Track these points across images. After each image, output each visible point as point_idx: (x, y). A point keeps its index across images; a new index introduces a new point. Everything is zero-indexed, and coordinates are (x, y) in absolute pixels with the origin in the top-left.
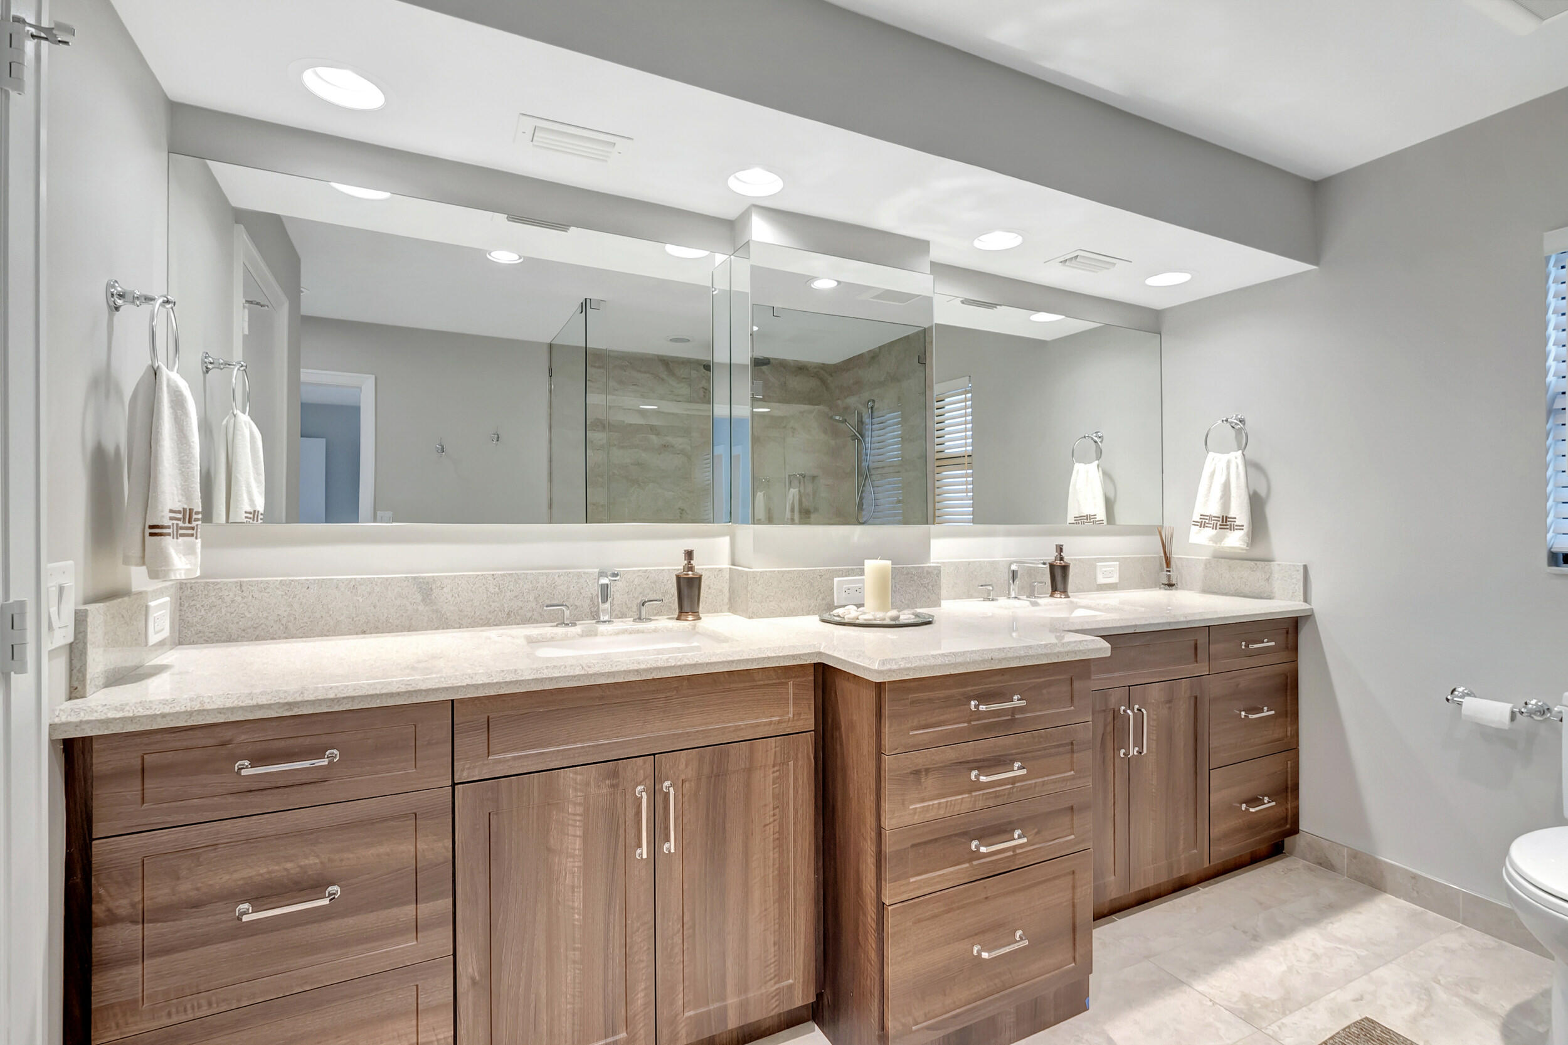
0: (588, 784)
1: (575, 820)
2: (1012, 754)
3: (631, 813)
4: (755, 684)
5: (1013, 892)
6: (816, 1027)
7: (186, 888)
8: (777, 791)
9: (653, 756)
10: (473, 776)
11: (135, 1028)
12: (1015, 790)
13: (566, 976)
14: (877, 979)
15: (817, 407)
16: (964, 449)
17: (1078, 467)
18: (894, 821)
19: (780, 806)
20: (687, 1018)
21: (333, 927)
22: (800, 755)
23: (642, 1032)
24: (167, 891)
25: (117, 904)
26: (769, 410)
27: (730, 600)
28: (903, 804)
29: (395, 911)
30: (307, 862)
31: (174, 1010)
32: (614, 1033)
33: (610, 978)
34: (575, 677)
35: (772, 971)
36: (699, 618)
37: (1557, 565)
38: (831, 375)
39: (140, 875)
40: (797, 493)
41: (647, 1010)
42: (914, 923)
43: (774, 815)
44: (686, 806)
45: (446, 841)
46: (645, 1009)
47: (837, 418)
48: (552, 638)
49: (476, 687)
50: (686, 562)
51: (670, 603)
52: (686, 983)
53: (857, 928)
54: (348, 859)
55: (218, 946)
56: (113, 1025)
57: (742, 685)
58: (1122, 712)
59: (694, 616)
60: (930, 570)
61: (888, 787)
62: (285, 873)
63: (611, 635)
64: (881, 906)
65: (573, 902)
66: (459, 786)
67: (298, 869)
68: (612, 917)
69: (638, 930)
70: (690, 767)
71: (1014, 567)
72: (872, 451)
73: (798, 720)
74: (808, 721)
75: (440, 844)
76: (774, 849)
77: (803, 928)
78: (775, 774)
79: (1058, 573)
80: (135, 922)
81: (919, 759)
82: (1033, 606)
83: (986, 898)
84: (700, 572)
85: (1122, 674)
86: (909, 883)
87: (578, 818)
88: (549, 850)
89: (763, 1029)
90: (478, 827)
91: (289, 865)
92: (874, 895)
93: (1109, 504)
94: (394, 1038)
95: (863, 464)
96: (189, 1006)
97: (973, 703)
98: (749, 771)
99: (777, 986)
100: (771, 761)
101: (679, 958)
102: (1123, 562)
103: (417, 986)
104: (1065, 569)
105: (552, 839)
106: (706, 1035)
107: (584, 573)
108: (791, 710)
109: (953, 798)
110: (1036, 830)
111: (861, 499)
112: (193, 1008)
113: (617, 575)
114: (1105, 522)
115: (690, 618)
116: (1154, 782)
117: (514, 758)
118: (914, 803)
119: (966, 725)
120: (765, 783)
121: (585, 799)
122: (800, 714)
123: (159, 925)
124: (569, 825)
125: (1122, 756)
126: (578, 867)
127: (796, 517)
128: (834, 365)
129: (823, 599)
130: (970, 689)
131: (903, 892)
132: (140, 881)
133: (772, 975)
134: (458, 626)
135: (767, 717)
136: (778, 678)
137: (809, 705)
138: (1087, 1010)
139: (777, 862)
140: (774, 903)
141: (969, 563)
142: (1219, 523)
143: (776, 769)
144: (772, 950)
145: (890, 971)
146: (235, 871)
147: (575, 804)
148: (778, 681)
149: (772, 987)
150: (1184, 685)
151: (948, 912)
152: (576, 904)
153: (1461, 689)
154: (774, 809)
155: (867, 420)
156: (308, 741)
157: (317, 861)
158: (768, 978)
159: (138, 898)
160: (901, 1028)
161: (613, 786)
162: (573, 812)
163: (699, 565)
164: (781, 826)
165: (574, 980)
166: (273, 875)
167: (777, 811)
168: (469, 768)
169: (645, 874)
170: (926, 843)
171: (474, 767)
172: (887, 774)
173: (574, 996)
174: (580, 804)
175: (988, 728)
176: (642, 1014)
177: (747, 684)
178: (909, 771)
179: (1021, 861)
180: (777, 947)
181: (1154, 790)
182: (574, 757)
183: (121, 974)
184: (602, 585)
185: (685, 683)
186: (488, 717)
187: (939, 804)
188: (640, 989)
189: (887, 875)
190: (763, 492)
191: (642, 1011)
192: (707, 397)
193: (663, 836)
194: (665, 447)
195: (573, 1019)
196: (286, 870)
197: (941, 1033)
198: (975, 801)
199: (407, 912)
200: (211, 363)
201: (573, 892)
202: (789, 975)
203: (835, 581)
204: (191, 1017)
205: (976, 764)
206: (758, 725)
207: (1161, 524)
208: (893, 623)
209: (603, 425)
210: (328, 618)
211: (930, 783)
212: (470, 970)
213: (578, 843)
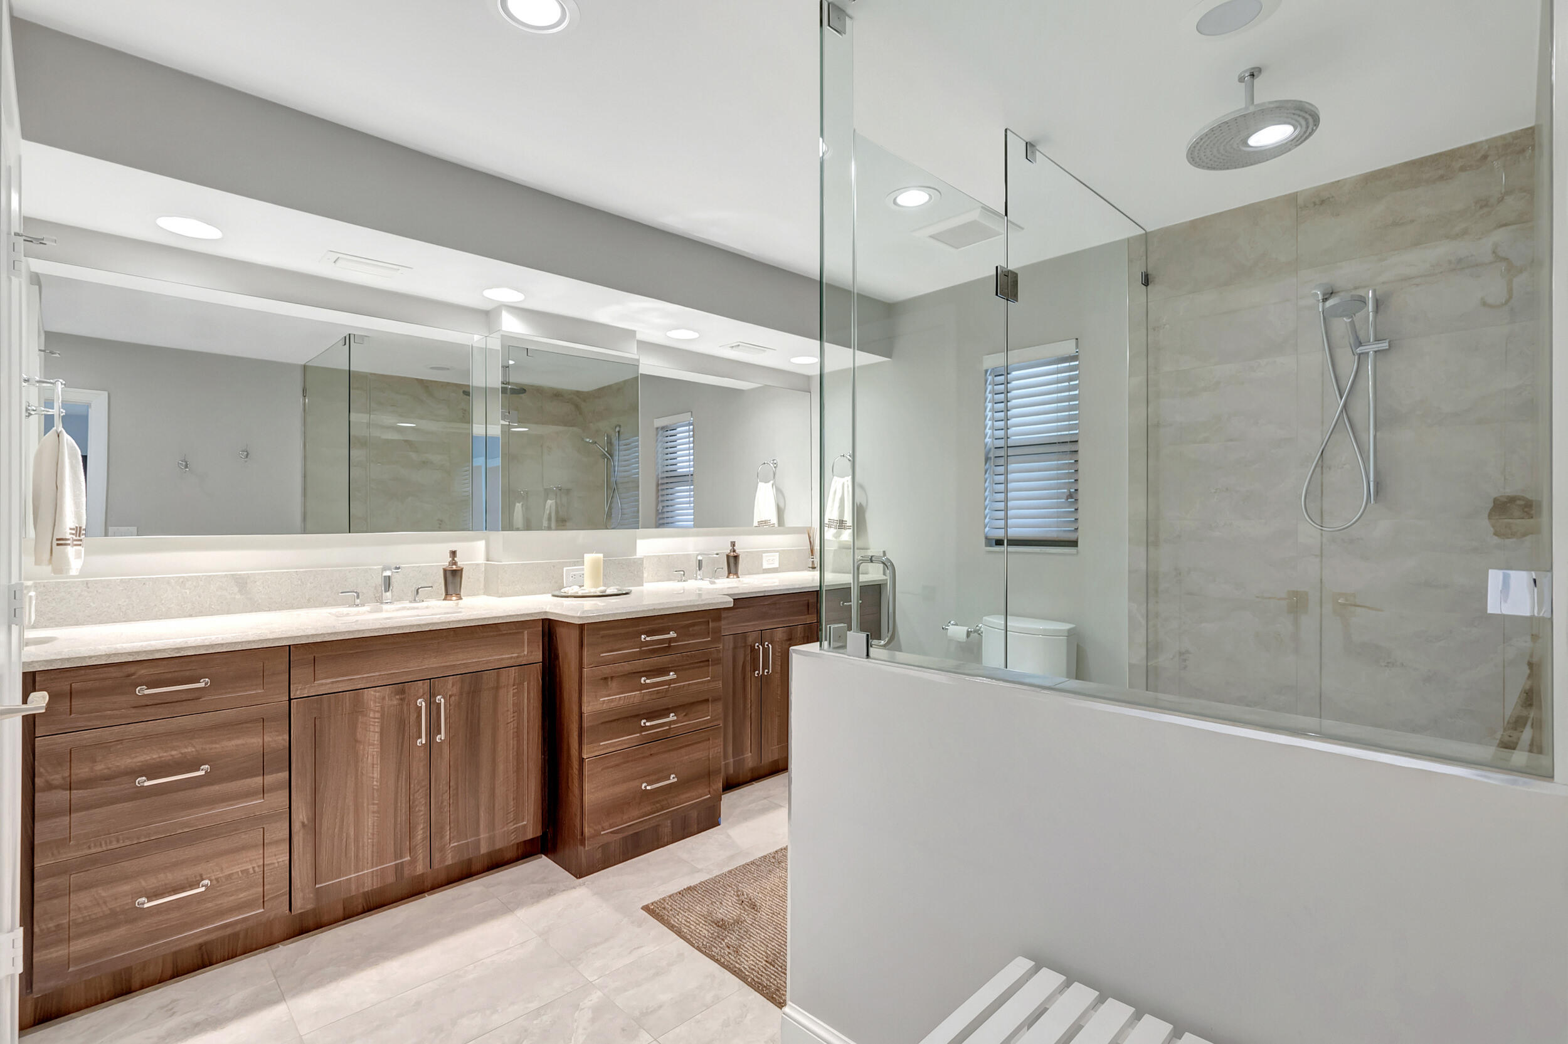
0: (384, 698)
1: (375, 722)
2: (669, 667)
3: (413, 717)
4: (501, 633)
5: (669, 751)
6: (543, 856)
7: (100, 768)
8: (516, 701)
9: (429, 681)
10: (304, 694)
11: (64, 856)
12: (670, 689)
13: (368, 821)
14: (579, 804)
15: (571, 428)
16: (688, 469)
17: (761, 485)
18: (589, 708)
19: (518, 711)
20: (452, 847)
21: (205, 791)
22: (532, 678)
23: (421, 856)
24: (87, 770)
25: (52, 777)
26: (527, 429)
27: (485, 586)
28: (596, 697)
29: (248, 781)
30: (186, 750)
31: (92, 845)
32: (401, 857)
33: (399, 822)
34: (376, 629)
35: (512, 816)
36: (461, 599)
37: (991, 546)
38: (584, 401)
39: (69, 760)
40: (554, 504)
41: (425, 842)
42: (602, 770)
43: (513, 717)
44: (452, 711)
45: (285, 735)
46: (423, 841)
47: (588, 440)
48: (348, 614)
49: (308, 636)
50: (451, 559)
51: (438, 589)
52: (452, 825)
53: (568, 779)
54: (215, 748)
55: (124, 804)
56: (50, 854)
57: (492, 634)
58: (756, 647)
59: (458, 597)
60: (635, 560)
61: (585, 687)
62: (171, 758)
63: (393, 611)
64: (582, 761)
65: (373, 773)
66: (294, 700)
67: (180, 755)
68: (400, 783)
69: (418, 790)
70: (455, 687)
71: (700, 558)
72: (620, 468)
73: (531, 655)
74: (538, 656)
75: (280, 738)
76: (513, 738)
77: (533, 788)
78: (515, 691)
79: (732, 561)
80: (66, 789)
81: (606, 670)
82: (711, 584)
83: (651, 755)
84: (462, 566)
85: (757, 623)
86: (600, 745)
87: (377, 720)
88: (356, 741)
89: (506, 859)
90: (307, 726)
91: (174, 753)
92: (577, 754)
93: (780, 512)
94: (247, 862)
95: (612, 479)
96: (103, 842)
97: (643, 636)
98: (497, 688)
99: (515, 826)
100: (511, 681)
101: (447, 809)
102: (783, 553)
103: (264, 828)
104: (736, 558)
105: (358, 734)
106: (466, 857)
107: (370, 569)
108: (526, 649)
109: (629, 694)
110: (684, 714)
111: (610, 508)
112: (106, 843)
113: (399, 568)
114: (776, 525)
115: (454, 598)
116: (779, 692)
117: (332, 683)
118: (603, 698)
119: (638, 650)
120: (508, 697)
121: (381, 708)
122: (532, 652)
123: (81, 791)
124: (370, 725)
125: (756, 675)
126: (377, 752)
127: (553, 525)
128: (588, 392)
129: (556, 582)
130: (641, 628)
131: (596, 751)
132: (69, 763)
133: (512, 820)
134: (268, 609)
135: (509, 654)
136: (516, 629)
137: (539, 645)
138: (719, 825)
139: (515, 746)
140: (513, 773)
141: (669, 556)
142: (838, 525)
143: (514, 687)
144: (512, 803)
145: (586, 798)
146: (136, 757)
147: (375, 712)
148: (516, 631)
149: (511, 826)
150: (799, 629)
151: (624, 763)
152: (375, 775)
153: (952, 622)
154: (514, 713)
155: (615, 441)
156: (188, 673)
157: (193, 750)
158: (509, 821)
159: (67, 774)
160: (593, 832)
161: (401, 699)
162: (373, 716)
163: (461, 562)
164: (518, 724)
165: (373, 824)
166: (163, 759)
167: (516, 714)
168: (301, 689)
169: (422, 755)
170: (611, 721)
171: (305, 688)
172: (585, 680)
173: (373, 834)
174: (378, 712)
175: (653, 651)
176: (421, 845)
177: (495, 633)
178: (600, 678)
179: (674, 732)
180: (515, 801)
181: (779, 697)
182: (374, 681)
183: (56, 822)
184: (385, 576)
185: (452, 633)
186: (314, 657)
187: (620, 697)
188: (420, 829)
189: (585, 740)
190: (521, 503)
191: (420, 843)
192: (466, 417)
193: (436, 731)
194: (425, 463)
195: (373, 849)
196: (171, 755)
197: (620, 836)
198: (644, 696)
199: (258, 780)
200: (34, 410)
201: (373, 767)
202: (523, 819)
203: (564, 571)
204: (105, 849)
205: (644, 674)
206: (502, 659)
207: (810, 525)
208: (601, 594)
209: (364, 443)
210: (161, 606)
211: (614, 685)
212: (301, 817)
213: (377, 736)
